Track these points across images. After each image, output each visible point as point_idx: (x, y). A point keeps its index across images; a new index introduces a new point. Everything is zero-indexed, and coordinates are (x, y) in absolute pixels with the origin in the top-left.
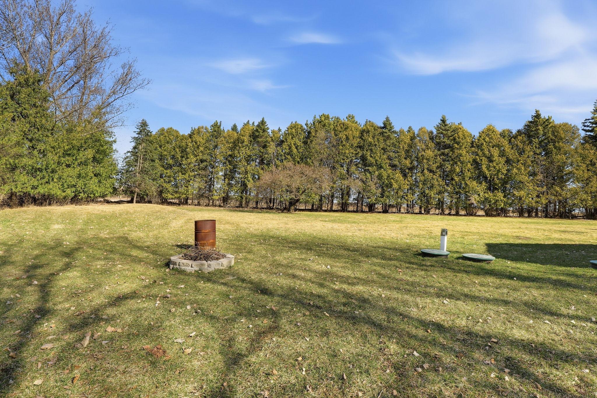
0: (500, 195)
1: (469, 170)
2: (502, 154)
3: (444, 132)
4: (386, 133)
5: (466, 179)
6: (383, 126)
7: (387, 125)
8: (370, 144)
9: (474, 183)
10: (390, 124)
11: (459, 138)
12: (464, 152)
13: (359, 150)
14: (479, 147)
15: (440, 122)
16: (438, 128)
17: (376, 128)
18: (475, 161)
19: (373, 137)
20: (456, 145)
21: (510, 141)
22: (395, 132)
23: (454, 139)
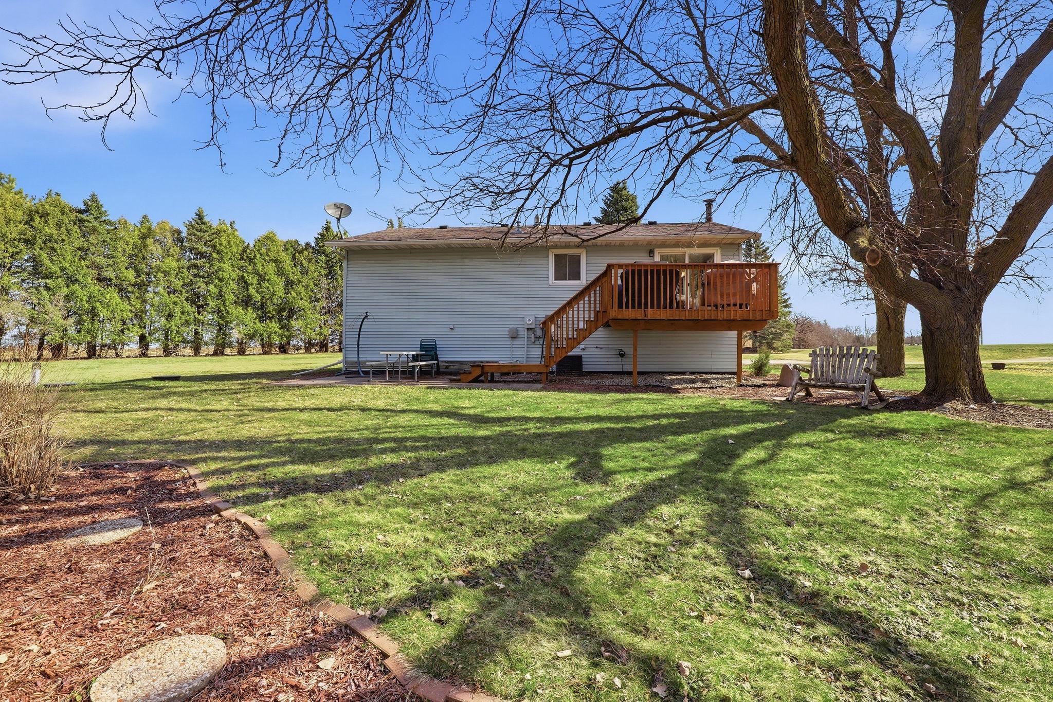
0: (274, 326)
1: (231, 290)
2: (280, 272)
3: (198, 234)
4: (89, 222)
5: (228, 304)
6: (83, 208)
7: (92, 206)
8: (49, 239)
9: (240, 309)
10: (99, 207)
11: (221, 245)
12: (226, 266)
13: (22, 246)
14: (251, 260)
15: (194, 216)
16: (190, 226)
17: (66, 210)
18: (242, 278)
19: (59, 226)
20: (215, 255)
21: (294, 257)
22: (108, 223)
23: (214, 247)
